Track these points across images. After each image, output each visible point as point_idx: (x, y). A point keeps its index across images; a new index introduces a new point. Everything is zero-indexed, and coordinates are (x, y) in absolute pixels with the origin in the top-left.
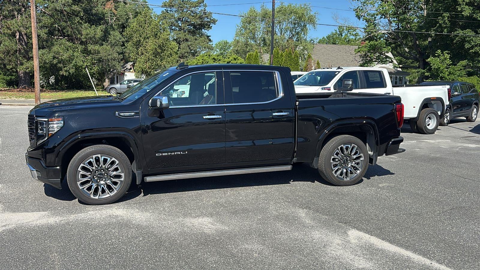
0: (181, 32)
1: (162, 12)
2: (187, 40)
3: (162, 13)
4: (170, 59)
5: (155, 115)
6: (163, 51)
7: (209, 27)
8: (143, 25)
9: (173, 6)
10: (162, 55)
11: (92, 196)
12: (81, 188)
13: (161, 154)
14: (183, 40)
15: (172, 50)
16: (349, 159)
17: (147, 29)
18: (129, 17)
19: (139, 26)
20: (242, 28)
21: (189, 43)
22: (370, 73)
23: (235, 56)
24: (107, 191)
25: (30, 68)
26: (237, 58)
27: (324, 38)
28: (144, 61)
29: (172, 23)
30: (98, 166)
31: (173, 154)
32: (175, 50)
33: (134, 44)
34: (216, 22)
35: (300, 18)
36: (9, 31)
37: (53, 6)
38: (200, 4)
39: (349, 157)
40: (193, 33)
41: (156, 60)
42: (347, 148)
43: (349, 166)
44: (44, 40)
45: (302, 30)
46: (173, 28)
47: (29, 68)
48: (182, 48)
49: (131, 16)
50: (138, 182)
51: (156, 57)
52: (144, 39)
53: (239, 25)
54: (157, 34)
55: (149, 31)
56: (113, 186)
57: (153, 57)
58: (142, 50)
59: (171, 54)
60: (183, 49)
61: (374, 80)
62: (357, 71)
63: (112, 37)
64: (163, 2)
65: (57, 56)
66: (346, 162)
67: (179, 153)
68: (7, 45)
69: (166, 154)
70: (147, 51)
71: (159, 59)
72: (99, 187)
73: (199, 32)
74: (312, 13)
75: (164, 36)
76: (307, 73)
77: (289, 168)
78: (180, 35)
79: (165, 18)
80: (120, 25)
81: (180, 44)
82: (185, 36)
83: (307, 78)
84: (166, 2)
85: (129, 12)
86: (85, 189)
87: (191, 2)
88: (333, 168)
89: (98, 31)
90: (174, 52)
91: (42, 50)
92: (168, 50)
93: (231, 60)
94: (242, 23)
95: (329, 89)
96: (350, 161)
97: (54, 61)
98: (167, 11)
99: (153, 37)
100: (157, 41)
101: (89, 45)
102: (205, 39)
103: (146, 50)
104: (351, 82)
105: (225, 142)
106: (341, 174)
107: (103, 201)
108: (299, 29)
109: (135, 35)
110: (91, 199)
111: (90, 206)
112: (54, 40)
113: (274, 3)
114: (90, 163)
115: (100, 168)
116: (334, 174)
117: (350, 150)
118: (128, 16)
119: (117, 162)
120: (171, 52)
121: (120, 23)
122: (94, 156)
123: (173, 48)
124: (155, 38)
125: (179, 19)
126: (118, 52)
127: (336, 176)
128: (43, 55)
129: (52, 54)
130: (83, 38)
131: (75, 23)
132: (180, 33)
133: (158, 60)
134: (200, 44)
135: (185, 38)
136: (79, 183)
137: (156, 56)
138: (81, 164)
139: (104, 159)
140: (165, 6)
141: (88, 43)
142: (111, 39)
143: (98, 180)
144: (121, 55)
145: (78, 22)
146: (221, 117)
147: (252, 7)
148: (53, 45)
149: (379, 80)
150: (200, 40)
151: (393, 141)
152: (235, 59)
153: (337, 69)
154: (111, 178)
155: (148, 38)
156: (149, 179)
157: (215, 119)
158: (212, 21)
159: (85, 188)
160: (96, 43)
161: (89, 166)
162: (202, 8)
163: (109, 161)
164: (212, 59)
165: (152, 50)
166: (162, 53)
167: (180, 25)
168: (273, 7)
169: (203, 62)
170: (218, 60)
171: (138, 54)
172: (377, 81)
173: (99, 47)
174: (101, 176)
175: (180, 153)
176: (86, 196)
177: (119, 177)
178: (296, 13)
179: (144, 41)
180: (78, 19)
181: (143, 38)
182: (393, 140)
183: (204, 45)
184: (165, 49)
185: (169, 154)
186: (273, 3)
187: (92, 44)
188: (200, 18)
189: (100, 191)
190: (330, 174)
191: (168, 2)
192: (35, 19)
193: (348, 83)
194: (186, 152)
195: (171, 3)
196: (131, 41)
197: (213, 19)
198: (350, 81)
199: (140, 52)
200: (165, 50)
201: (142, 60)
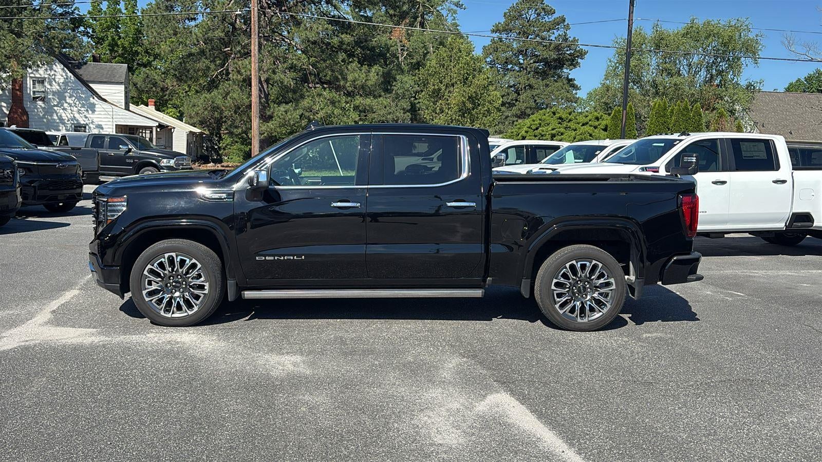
0: (522, 73)
1: (491, 41)
2: (531, 87)
3: (491, 43)
4: (486, 119)
5: (255, 199)
6: (476, 106)
7: (572, 64)
8: (446, 64)
9: (511, 31)
10: (474, 112)
11: (162, 313)
12: (147, 299)
13: (264, 258)
14: (525, 88)
15: (491, 103)
16: (588, 286)
17: (452, 69)
18: (428, 50)
19: (440, 66)
20: (617, 65)
21: (535, 92)
22: (746, 143)
23: (599, 113)
24: (184, 307)
25: (266, 133)
26: (602, 116)
27: (799, 80)
28: (444, 122)
29: (507, 59)
30: (173, 270)
31: (282, 258)
32: (496, 105)
33: (429, 95)
34: (585, 56)
35: (725, 45)
36: (239, 76)
37: (305, 35)
38: (558, 25)
39: (588, 283)
40: (543, 75)
41: (464, 121)
42: (583, 267)
43: (589, 297)
44: (291, 89)
45: (731, 66)
46: (509, 67)
47: (264, 133)
48: (521, 100)
49: (432, 48)
50: (231, 298)
51: (464, 117)
52: (447, 86)
53: (612, 60)
54: (467, 79)
55: (454, 73)
56: (193, 301)
57: (459, 117)
58: (441, 104)
59: (488, 111)
60: (523, 102)
61: (753, 157)
62: (717, 139)
63: (399, 84)
64: (494, 24)
65: (307, 114)
66: (582, 291)
67: (292, 258)
68: (235, 98)
69: (272, 258)
70: (449, 107)
71: (469, 120)
72: (173, 301)
73: (554, 73)
74: (751, 36)
75: (478, 81)
76: (633, 141)
77: (478, 293)
78: (520, 79)
79: (496, 50)
80: (413, 64)
81: (519, 94)
82: (528, 80)
83: (633, 151)
84: (499, 23)
85: (428, 43)
86: (153, 302)
87: (542, 22)
88: (556, 298)
89: (374, 75)
90: (495, 107)
91: (284, 104)
92: (485, 104)
93: (590, 121)
94: (617, 55)
95: (656, 170)
96: (590, 289)
97: (303, 121)
98: (500, 39)
99: (461, 83)
100: (467, 90)
101: (357, 97)
102: (564, 84)
103: (448, 104)
104: (694, 160)
105: (365, 244)
106: (572, 310)
107: (178, 321)
108: (724, 66)
109: (432, 80)
110: (161, 317)
111: (159, 327)
112: (305, 89)
113: (631, 21)
114: (161, 265)
115: (175, 272)
116: (559, 310)
117: (588, 270)
118: (426, 50)
119: (199, 266)
120: (488, 108)
121: (414, 61)
122: (166, 255)
123: (494, 101)
124: (464, 85)
125: (520, 52)
126: (404, 109)
127: (561, 312)
128: (286, 114)
129: (299, 112)
130: (349, 87)
131: (339, 62)
132: (520, 75)
133: (466, 122)
134: (554, 92)
135: (527, 83)
136: (144, 292)
137: (464, 114)
138: (147, 265)
139: (181, 260)
140: (496, 30)
141: (356, 95)
142: (397, 87)
143: (174, 290)
144: (408, 113)
145: (343, 61)
146: (358, 205)
147: (639, 27)
148: (302, 97)
149: (763, 155)
150: (554, 87)
151: (675, 260)
152: (597, 119)
153: (679, 136)
154: (191, 289)
155: (453, 85)
156: (248, 294)
157: (350, 207)
158: (578, 54)
159: (153, 299)
160: (367, 94)
161: (159, 268)
162: (561, 32)
163: (188, 262)
164: (557, 119)
165: (458, 105)
166: (473, 109)
167: (522, 61)
168: (629, 28)
169: (540, 124)
170: (567, 121)
171: (434, 111)
172: (758, 158)
173: (371, 100)
174: (178, 285)
175: (294, 258)
176: (153, 312)
177: (201, 287)
178: (718, 35)
179: (446, 90)
180: (342, 56)
181: (444, 85)
182: (675, 258)
183: (561, 94)
184: (479, 103)
185: (276, 258)
186: (629, 21)
187: (361, 96)
188: (558, 48)
189: (174, 307)
190: (550, 309)
191: (502, 23)
192: (257, 58)
193: (689, 160)
194: (302, 257)
195: (506, 25)
196: (425, 90)
197: (579, 51)
198: (693, 157)
199: (438, 108)
200: (479, 105)
201: (442, 121)
